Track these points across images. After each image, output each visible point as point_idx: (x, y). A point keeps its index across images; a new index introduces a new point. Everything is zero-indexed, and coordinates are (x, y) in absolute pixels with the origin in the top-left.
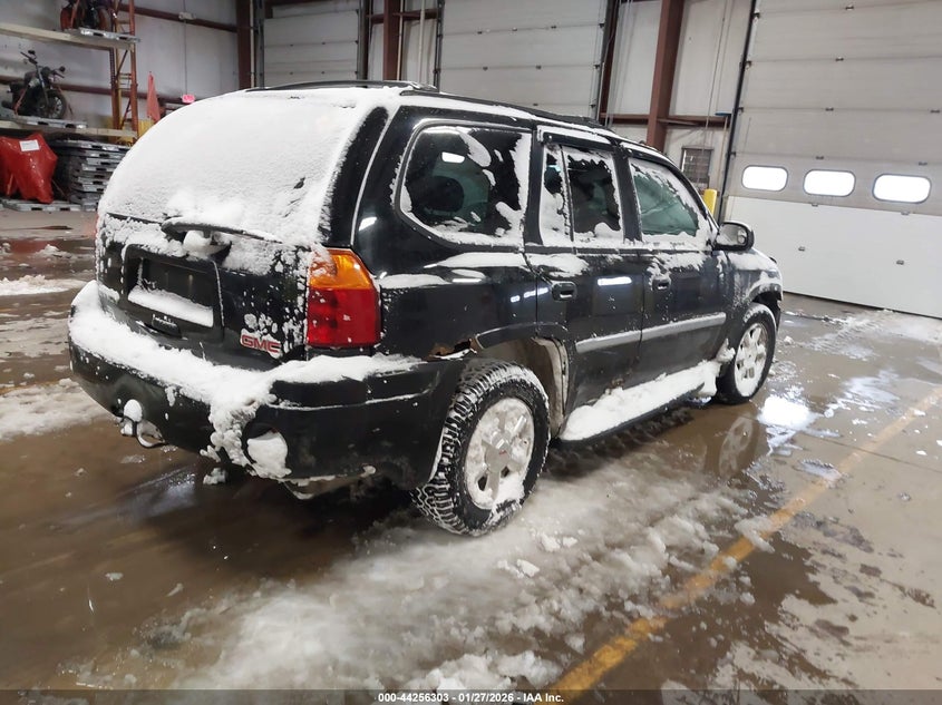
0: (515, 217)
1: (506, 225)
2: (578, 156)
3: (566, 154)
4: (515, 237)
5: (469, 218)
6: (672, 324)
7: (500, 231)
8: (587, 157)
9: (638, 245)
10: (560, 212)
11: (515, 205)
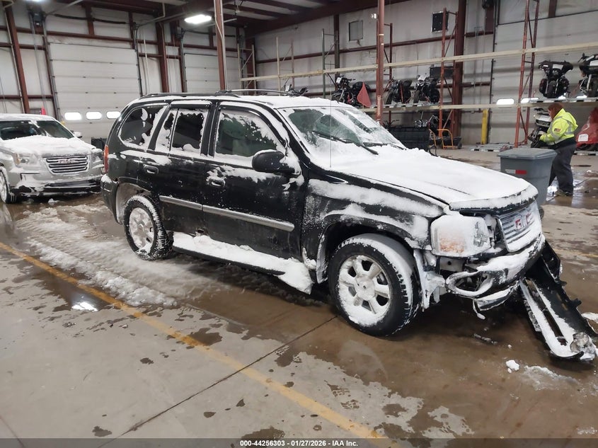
0: (148, 139)
1: (143, 141)
2: (186, 112)
3: (180, 112)
4: (145, 146)
5: (133, 139)
6: (227, 210)
7: (141, 143)
8: (191, 113)
9: (209, 158)
10: (167, 138)
11: (148, 134)
